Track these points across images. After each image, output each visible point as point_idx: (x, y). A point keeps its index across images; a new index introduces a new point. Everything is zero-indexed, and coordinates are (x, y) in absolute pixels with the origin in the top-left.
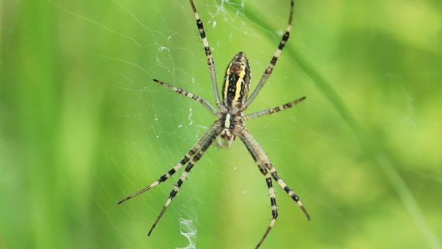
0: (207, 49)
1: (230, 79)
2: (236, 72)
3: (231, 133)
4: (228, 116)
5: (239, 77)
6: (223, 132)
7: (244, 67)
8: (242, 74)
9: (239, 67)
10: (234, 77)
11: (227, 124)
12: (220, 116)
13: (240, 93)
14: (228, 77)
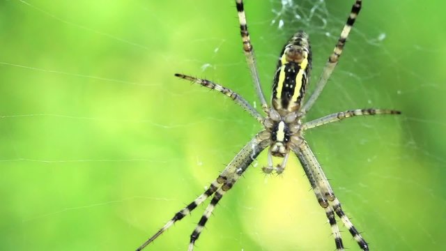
0: (243, 28)
1: (286, 70)
2: (296, 61)
3: (286, 148)
4: (282, 126)
5: (300, 68)
6: (275, 148)
7: (306, 54)
8: (304, 63)
9: (301, 53)
10: (293, 68)
11: (280, 135)
12: (270, 125)
13: (301, 91)
14: (283, 68)
